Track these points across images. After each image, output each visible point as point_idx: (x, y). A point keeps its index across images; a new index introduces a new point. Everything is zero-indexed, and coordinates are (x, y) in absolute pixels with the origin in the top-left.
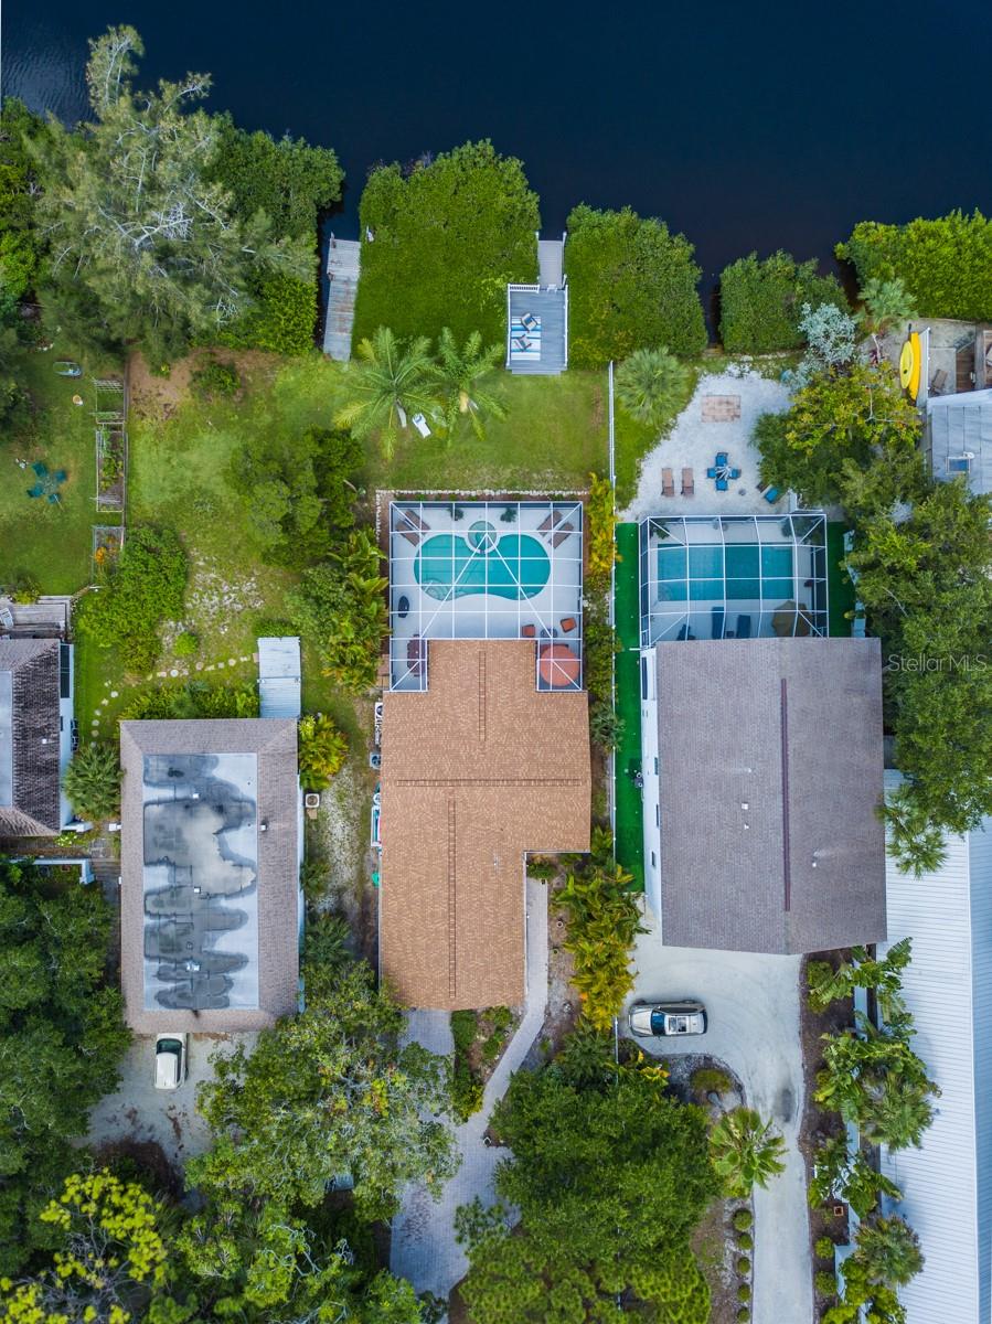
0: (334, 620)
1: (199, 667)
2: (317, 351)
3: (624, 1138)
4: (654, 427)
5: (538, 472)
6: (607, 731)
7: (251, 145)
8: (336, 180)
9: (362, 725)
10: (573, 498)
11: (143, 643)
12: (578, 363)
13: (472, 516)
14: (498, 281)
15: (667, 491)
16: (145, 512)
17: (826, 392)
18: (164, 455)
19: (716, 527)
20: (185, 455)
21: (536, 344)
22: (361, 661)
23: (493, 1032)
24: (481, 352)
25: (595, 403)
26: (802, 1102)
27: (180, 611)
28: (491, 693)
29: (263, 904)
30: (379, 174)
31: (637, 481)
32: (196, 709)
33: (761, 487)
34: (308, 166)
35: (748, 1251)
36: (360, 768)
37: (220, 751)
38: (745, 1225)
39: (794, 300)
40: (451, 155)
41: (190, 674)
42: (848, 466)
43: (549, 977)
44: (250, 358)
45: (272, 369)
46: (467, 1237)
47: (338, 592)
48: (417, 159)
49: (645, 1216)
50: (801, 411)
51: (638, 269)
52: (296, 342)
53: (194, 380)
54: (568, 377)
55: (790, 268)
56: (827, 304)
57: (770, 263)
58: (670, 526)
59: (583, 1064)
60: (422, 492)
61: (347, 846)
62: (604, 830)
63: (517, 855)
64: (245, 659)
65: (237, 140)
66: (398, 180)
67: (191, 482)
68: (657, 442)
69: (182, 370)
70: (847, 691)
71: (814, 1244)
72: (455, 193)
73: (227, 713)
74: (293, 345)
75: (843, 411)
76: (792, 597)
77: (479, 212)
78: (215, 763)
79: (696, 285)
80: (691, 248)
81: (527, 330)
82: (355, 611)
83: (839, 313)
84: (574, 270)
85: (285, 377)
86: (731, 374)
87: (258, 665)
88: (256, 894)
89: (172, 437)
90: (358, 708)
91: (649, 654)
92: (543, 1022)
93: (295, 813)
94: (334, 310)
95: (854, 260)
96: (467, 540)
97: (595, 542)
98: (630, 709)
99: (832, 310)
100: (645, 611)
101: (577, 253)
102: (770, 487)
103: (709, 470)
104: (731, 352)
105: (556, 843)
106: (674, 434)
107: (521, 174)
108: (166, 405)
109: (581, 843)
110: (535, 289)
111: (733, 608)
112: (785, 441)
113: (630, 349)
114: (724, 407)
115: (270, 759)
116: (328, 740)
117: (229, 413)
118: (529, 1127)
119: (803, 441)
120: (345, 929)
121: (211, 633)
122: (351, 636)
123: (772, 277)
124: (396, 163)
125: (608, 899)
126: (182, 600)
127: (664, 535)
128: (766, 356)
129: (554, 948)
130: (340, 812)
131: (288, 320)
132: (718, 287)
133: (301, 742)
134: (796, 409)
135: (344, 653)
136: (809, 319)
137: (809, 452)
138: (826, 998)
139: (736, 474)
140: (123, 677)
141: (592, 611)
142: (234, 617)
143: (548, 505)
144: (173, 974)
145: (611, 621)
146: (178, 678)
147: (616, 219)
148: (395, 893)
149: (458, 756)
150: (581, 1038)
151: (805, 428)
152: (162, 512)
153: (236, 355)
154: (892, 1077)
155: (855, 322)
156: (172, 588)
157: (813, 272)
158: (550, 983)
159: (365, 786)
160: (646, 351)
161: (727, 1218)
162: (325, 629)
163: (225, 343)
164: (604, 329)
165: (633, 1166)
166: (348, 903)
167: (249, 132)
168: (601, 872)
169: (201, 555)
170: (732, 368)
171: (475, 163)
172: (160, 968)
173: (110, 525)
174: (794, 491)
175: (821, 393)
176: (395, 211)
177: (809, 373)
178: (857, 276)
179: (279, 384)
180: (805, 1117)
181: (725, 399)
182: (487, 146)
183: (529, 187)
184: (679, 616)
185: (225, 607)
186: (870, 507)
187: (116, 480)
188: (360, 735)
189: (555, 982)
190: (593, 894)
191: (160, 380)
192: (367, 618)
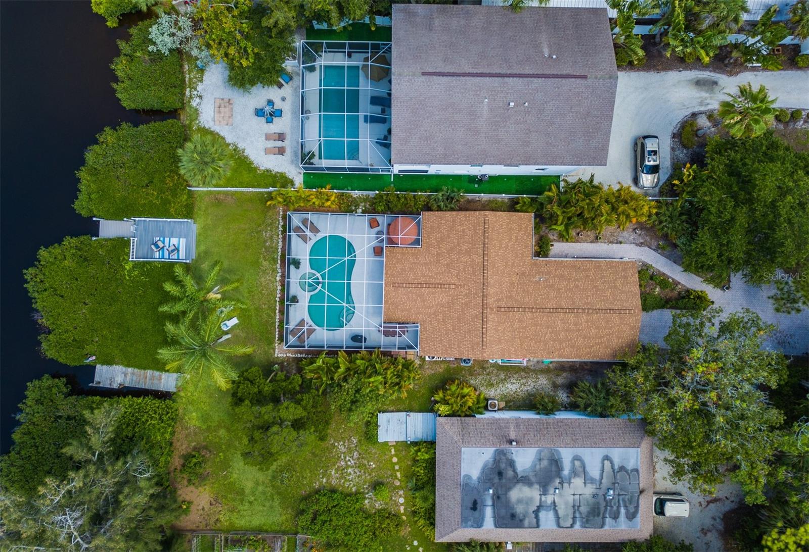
0: (368, 391)
1: (398, 483)
2: (174, 396)
3: (734, 197)
4: (235, 160)
5: (265, 241)
6: (450, 199)
7: (23, 443)
8: (50, 382)
9: (441, 369)
10: (284, 217)
11: (380, 523)
12: (188, 212)
13: (295, 289)
14: (127, 267)
15: (281, 151)
16: (287, 520)
17: (213, 36)
18: (247, 507)
19: (308, 118)
20: (247, 491)
21: (174, 241)
22: (398, 371)
23: (654, 282)
24: (178, 282)
25: (218, 201)
26: (705, 73)
27: (357, 496)
28: (422, 280)
29: (568, 444)
30: (47, 350)
31: (273, 173)
32: (428, 487)
33: (280, 86)
34: (38, 402)
35: (803, 113)
36: (471, 372)
37: (459, 473)
38: (787, 114)
39: (147, 57)
40: (35, 298)
41: (403, 489)
42: (267, 22)
43: (617, 243)
44: (179, 444)
45: (187, 428)
46: (796, 305)
47: (348, 389)
48: (37, 323)
49: (791, 184)
50: (226, 55)
51: (121, 167)
52: (168, 413)
53: (194, 484)
54: (198, 219)
55: (124, 60)
56: (150, 33)
57: (119, 74)
58: (306, 150)
59: (679, 222)
60: (277, 324)
61: (524, 381)
62: (517, 203)
63: (535, 264)
64: (393, 450)
65: (19, 453)
66: (51, 337)
67: (267, 487)
68: (246, 157)
69: (186, 492)
70: (430, 29)
71: (800, 68)
72: (62, 296)
73: (431, 465)
74: (169, 415)
75: (227, 25)
76: (358, 67)
77: (77, 279)
78: (468, 477)
79: (134, 126)
80: (107, 129)
81: (163, 247)
82: (362, 376)
83: (156, 26)
84: (121, 213)
85: (193, 419)
86: (199, 104)
87: (397, 442)
88: (560, 449)
89: (234, 500)
90: (429, 372)
91: (397, 168)
92: (646, 248)
93: (503, 419)
94: (145, 384)
95: (118, 14)
96: (312, 293)
97: (317, 203)
98: (434, 183)
99: (154, 30)
100: (367, 170)
101: (108, 211)
102: (280, 79)
103: (267, 122)
104: (183, 104)
105: (528, 237)
106: (241, 146)
107: (50, 249)
108: (211, 504)
109: (527, 219)
110: (134, 241)
111: (366, 109)
112: (248, 67)
113: (180, 176)
114: (222, 109)
115: (466, 437)
116: (452, 395)
117: (218, 460)
118: (722, 261)
119: (248, 54)
120: (583, 385)
121: (374, 474)
122: (380, 378)
123: (129, 72)
124: (39, 338)
125: (569, 202)
126: (350, 495)
127: (313, 155)
128: (187, 79)
129: (597, 239)
130: (501, 385)
131: (152, 418)
132: (136, 111)
133: (453, 415)
134: (225, 59)
135: (392, 383)
136: (160, 47)
137: (256, 51)
138: (641, 53)
139: (270, 102)
140: (403, 536)
141: (365, 206)
142: (363, 458)
143: (290, 236)
144: (615, 508)
145: (372, 194)
146: (405, 498)
147: (85, 182)
148: (559, 350)
149: (466, 304)
150: (661, 222)
151: (239, 53)
152: (287, 508)
153: (176, 453)
154: (697, 9)
155: (163, 14)
156: (342, 503)
157: (127, 43)
158: (621, 243)
159: (484, 368)
160: (180, 164)
161: (781, 127)
162: (375, 396)
163: (167, 463)
164: (164, 193)
165: (756, 191)
166: (563, 380)
167: (13, 443)
168: (549, 206)
169: (318, 480)
170: (195, 102)
171: (42, 281)
172: (610, 517)
173: (296, 546)
174: (284, 62)
175: (214, 40)
176: (74, 340)
177: (200, 48)
178: (131, 13)
179: (198, 424)
180: (714, 71)
181: (217, 109)
182: (29, 273)
183: (60, 244)
184: (371, 146)
185: (355, 463)
186: (298, 8)
187: (264, 540)
188: (448, 370)
189: (620, 239)
190: (564, 212)
191: (193, 508)
192: (367, 367)
